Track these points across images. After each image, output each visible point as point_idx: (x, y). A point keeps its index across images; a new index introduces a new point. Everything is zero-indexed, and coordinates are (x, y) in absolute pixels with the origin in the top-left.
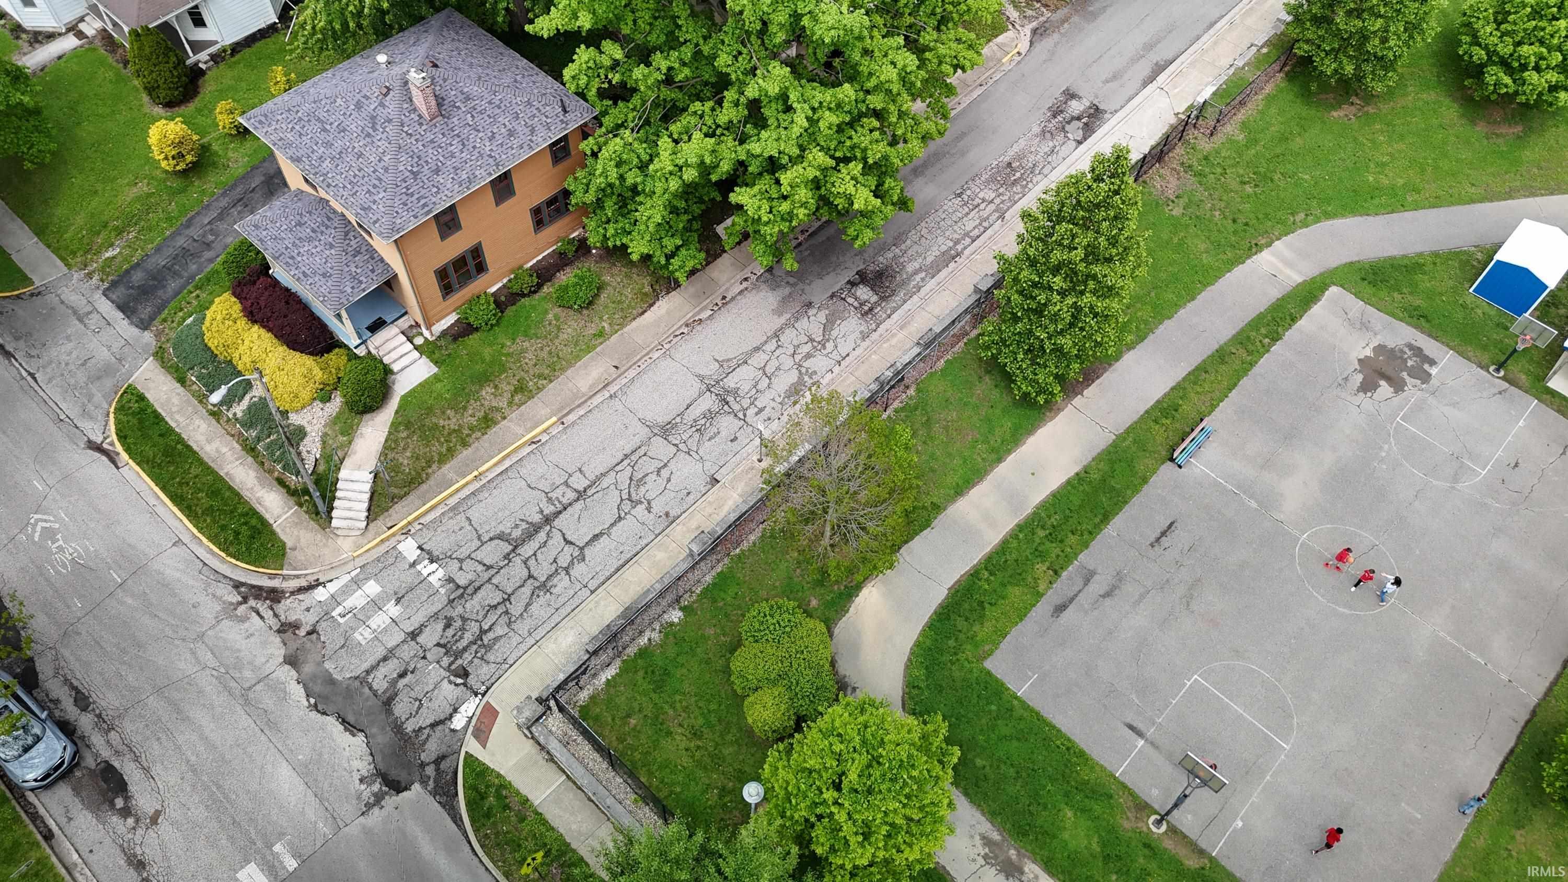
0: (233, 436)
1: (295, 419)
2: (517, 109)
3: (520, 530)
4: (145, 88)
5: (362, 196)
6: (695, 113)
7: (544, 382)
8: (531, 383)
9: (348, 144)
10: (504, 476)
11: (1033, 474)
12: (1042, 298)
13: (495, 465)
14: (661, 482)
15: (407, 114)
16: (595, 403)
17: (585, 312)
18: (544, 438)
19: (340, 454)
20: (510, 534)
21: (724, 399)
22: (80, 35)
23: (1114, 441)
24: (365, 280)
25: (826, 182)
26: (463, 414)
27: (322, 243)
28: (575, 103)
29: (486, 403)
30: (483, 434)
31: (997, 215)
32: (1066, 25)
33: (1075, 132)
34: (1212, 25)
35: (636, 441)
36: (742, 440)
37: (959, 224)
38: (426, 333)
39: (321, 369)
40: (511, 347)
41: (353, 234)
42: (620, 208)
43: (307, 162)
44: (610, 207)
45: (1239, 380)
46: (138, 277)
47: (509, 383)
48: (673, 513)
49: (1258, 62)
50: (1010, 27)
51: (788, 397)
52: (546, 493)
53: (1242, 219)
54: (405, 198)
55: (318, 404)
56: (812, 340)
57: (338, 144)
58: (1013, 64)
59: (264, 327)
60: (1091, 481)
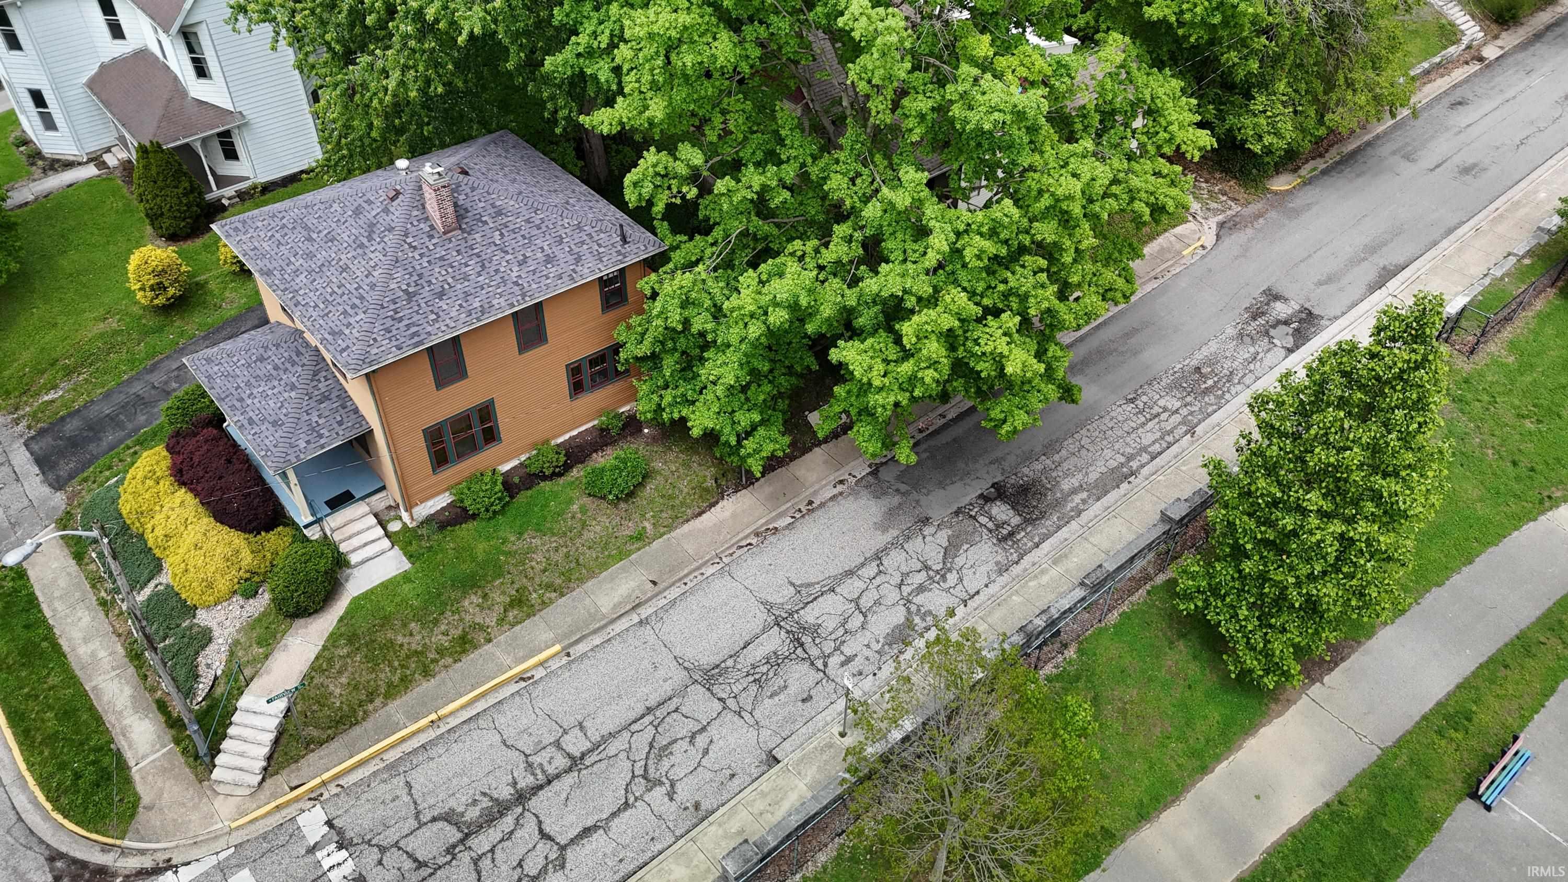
0: (119, 635)
1: (203, 618)
2: (562, 232)
3: (478, 808)
4: (147, 215)
5: (335, 320)
6: (792, 254)
7: (553, 595)
8: (534, 595)
9: (333, 255)
10: (472, 725)
11: (1258, 797)
12: (1288, 522)
13: (463, 707)
14: (695, 754)
15: (415, 223)
16: (618, 630)
17: (622, 505)
18: (539, 673)
19: (248, 672)
20: (462, 815)
21: (798, 640)
22: (101, 164)
23: (1379, 758)
24: (327, 434)
25: (967, 339)
26: (432, 631)
27: (282, 383)
28: (636, 232)
29: (468, 618)
30: (455, 661)
31: (1185, 428)
32: (1261, 221)
33: (1283, 336)
34: (1450, 231)
35: (668, 688)
36: (820, 700)
37: (1133, 436)
38: (405, 516)
39: (252, 552)
40: (515, 544)
41: (324, 374)
42: (683, 370)
43: (279, 276)
44: (669, 364)
45: (1557, 683)
46: (72, 426)
47: (504, 593)
48: (706, 805)
49: (1519, 273)
50: (1190, 218)
51: (890, 645)
52: (526, 756)
53: (1524, 462)
54: (389, 322)
55: (238, 599)
56: (927, 568)
57: (321, 256)
58: (1197, 258)
59: (191, 490)
60: (1350, 818)
